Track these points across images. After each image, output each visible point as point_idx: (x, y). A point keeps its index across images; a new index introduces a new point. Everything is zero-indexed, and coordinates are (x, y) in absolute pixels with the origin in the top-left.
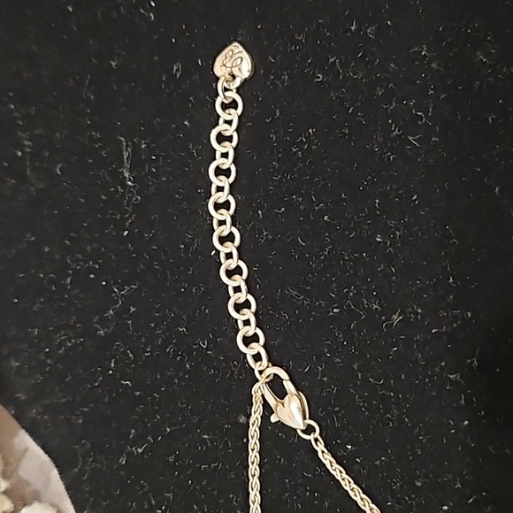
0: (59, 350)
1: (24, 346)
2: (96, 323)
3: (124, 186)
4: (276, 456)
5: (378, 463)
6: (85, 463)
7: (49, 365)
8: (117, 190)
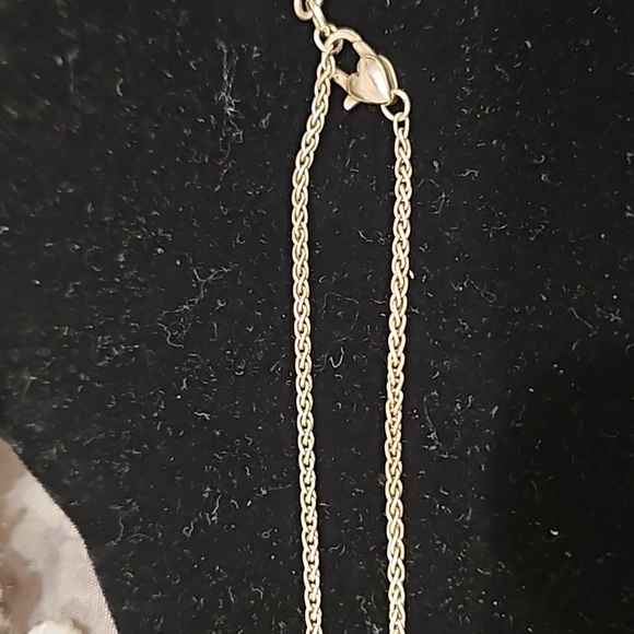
0: (99, 362)
1: (46, 351)
2: (160, 322)
3: (221, 115)
4: (434, 541)
5: (600, 560)
6: (127, 533)
7: (82, 382)
8: (208, 120)
